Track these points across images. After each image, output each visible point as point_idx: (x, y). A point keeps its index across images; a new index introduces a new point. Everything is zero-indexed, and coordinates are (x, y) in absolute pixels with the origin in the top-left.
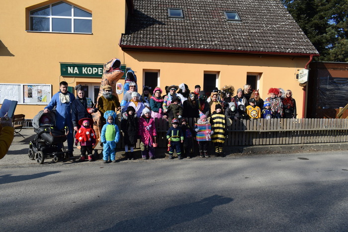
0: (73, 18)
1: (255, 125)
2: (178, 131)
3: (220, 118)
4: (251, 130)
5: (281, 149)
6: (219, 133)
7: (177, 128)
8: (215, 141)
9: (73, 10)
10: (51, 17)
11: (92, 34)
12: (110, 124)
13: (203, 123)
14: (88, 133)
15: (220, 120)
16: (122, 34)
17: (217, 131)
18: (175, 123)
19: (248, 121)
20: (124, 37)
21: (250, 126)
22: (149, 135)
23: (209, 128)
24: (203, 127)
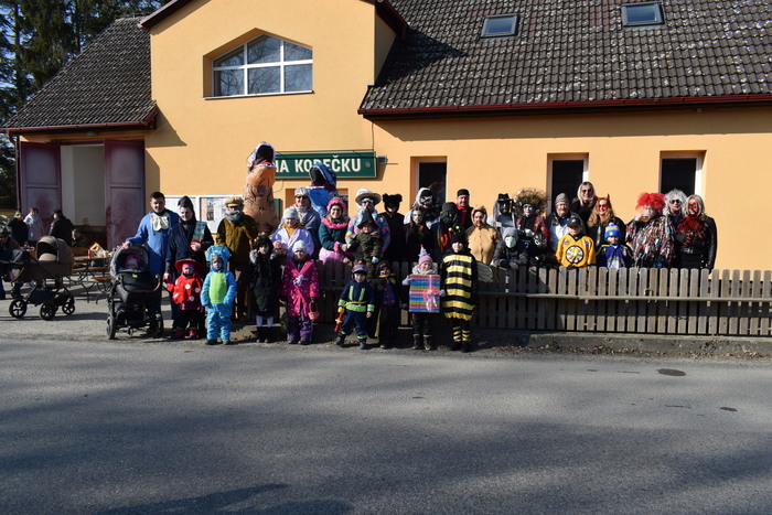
0: (282, 63)
1: (572, 282)
2: (363, 290)
3: (459, 263)
4: (561, 294)
5: (640, 344)
6: (455, 298)
7: (363, 284)
8: (449, 315)
9: (282, 48)
10: (246, 67)
11: (313, 92)
12: (217, 271)
13: (424, 273)
14: (188, 287)
15: (460, 269)
16: (370, 87)
17: (451, 292)
18: (358, 272)
19: (552, 272)
20: (373, 92)
21: (557, 286)
22: (299, 296)
23: (434, 284)
24: (421, 282)
